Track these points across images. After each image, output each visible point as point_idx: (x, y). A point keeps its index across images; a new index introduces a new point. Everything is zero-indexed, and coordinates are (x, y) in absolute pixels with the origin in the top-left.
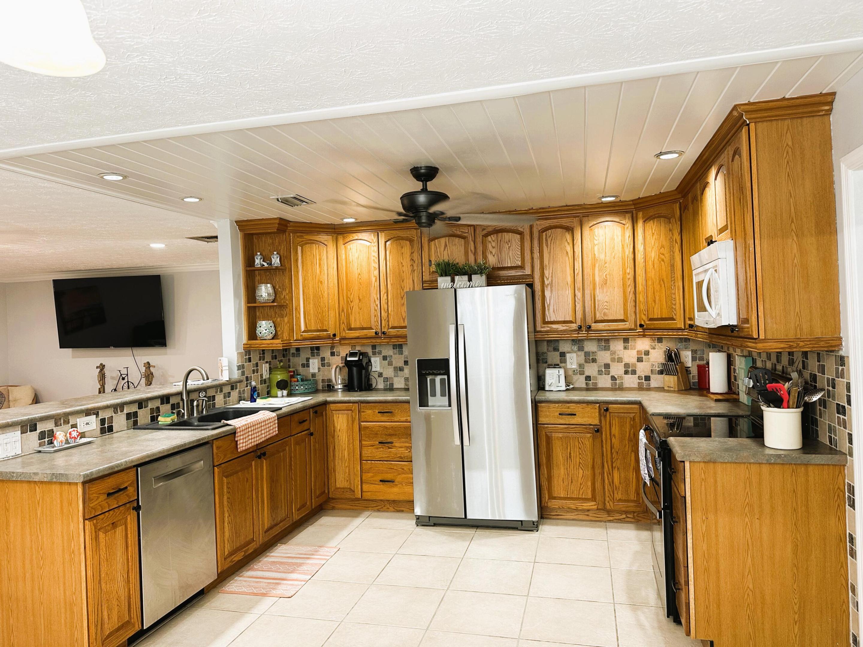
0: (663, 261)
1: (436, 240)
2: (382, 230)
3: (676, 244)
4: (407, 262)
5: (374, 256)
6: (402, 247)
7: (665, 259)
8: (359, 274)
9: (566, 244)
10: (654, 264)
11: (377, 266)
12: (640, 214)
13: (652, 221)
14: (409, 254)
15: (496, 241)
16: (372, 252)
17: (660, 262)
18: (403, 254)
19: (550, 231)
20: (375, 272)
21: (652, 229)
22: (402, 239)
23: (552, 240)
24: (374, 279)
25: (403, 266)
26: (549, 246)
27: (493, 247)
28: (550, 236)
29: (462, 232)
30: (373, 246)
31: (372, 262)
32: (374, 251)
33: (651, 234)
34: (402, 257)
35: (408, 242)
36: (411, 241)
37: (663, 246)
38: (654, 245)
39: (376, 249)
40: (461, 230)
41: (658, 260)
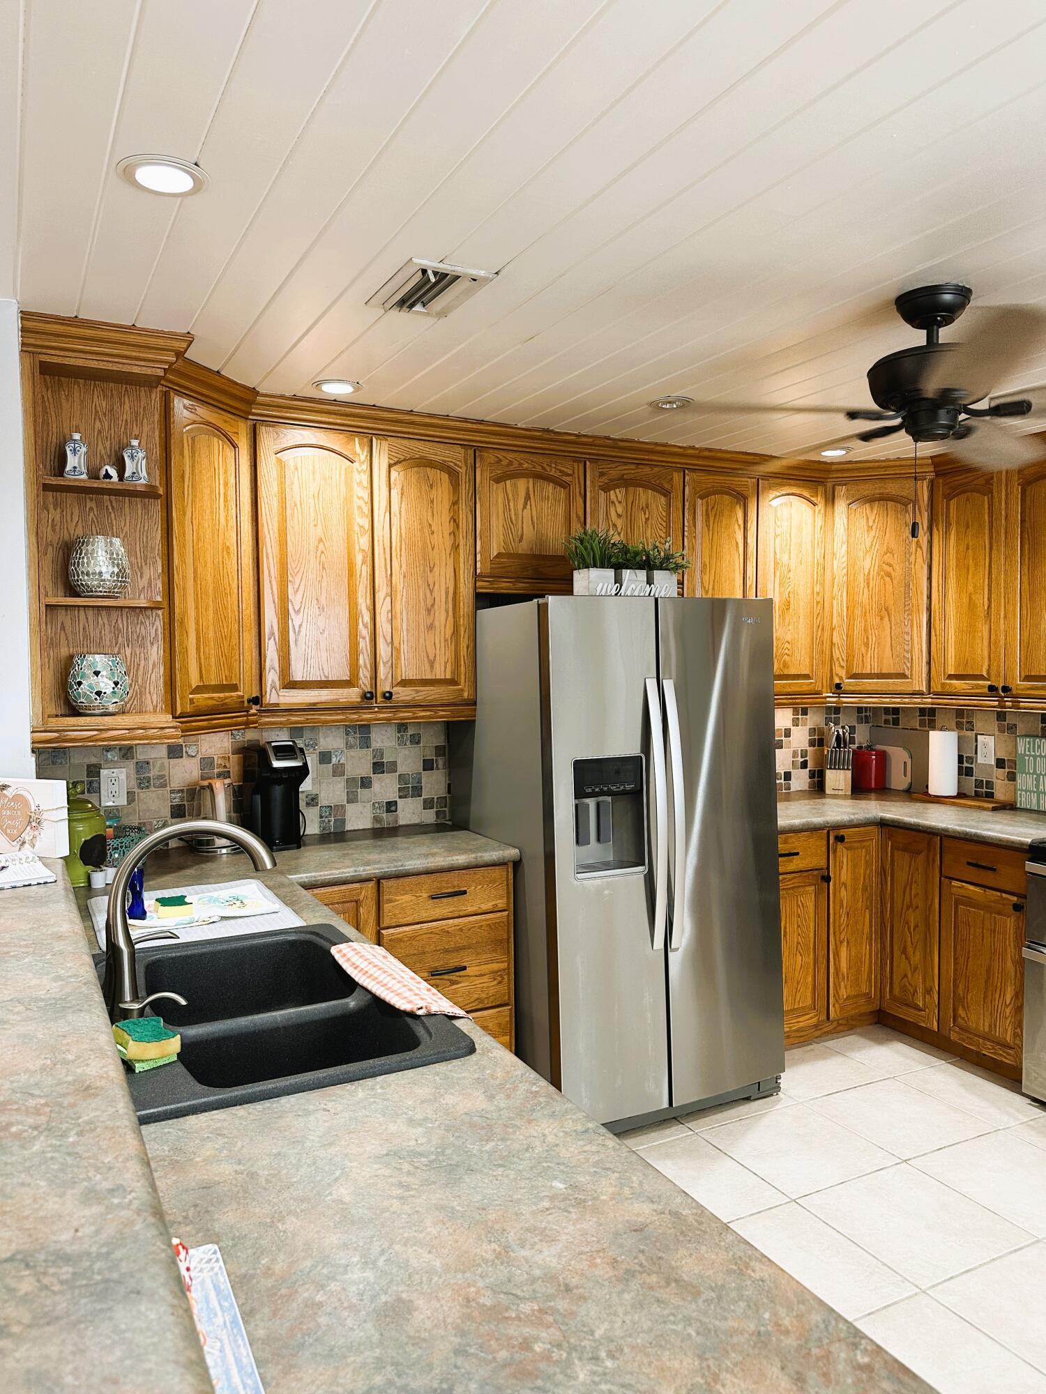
0: (889, 575)
1: (508, 482)
2: (383, 435)
3: (919, 549)
4: (442, 523)
5: (360, 498)
6: (431, 486)
7: (893, 574)
8: (321, 540)
9: (736, 527)
10: (868, 579)
11: (367, 525)
12: (841, 491)
13: (868, 505)
14: (447, 505)
15: (624, 504)
16: (355, 485)
17: (882, 577)
18: (432, 502)
19: (713, 497)
20: (362, 541)
21: (868, 519)
22: (431, 464)
23: (715, 515)
24: (359, 558)
25: (433, 533)
26: (711, 528)
27: (619, 516)
28: (713, 507)
29: (561, 471)
30: (359, 472)
31: (356, 512)
32: (360, 484)
33: (866, 528)
34: (430, 511)
35: (445, 477)
36: (453, 475)
37: (889, 551)
38: (871, 547)
39: (365, 478)
40: (559, 467)
41: (878, 574)
